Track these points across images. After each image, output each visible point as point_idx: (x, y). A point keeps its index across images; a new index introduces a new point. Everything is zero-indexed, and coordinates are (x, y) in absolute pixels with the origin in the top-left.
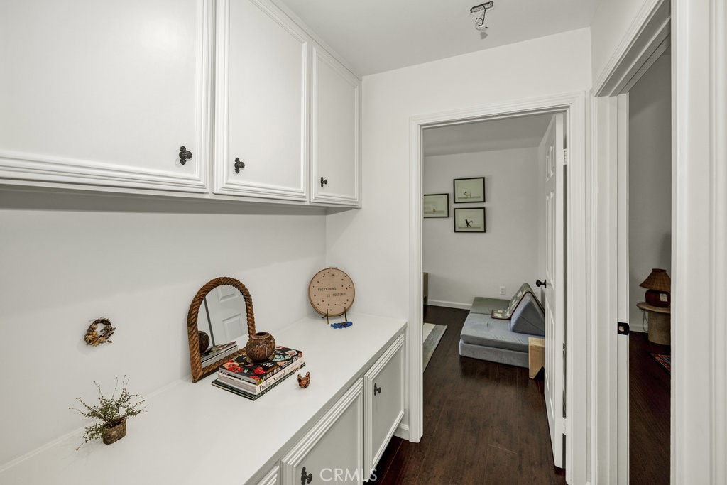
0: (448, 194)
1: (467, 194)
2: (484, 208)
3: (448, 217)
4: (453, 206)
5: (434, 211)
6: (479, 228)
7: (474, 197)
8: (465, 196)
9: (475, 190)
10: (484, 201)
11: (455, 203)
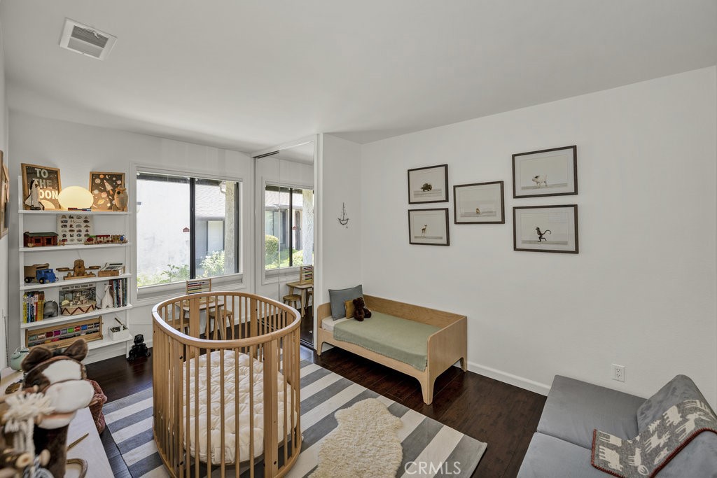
0: (502, 183)
1: (538, 180)
2: (575, 206)
3: (503, 222)
4: (511, 203)
5: (478, 212)
6: (565, 243)
7: (552, 186)
8: (535, 184)
9: (556, 172)
10: (576, 193)
11: (515, 197)
